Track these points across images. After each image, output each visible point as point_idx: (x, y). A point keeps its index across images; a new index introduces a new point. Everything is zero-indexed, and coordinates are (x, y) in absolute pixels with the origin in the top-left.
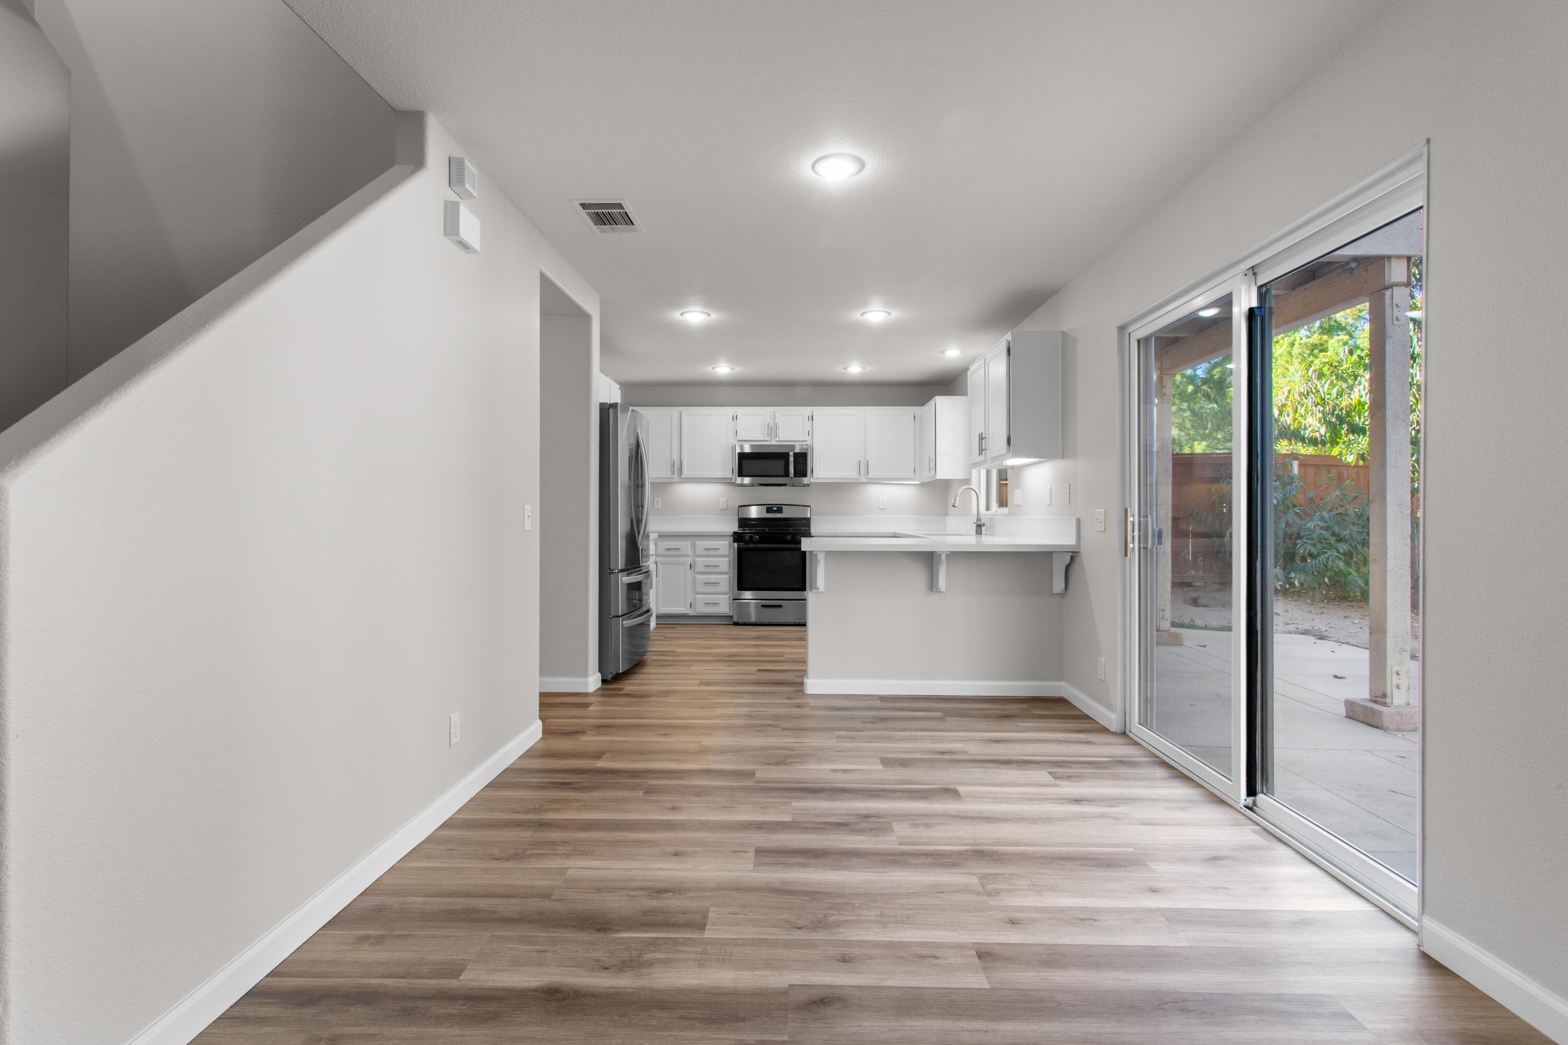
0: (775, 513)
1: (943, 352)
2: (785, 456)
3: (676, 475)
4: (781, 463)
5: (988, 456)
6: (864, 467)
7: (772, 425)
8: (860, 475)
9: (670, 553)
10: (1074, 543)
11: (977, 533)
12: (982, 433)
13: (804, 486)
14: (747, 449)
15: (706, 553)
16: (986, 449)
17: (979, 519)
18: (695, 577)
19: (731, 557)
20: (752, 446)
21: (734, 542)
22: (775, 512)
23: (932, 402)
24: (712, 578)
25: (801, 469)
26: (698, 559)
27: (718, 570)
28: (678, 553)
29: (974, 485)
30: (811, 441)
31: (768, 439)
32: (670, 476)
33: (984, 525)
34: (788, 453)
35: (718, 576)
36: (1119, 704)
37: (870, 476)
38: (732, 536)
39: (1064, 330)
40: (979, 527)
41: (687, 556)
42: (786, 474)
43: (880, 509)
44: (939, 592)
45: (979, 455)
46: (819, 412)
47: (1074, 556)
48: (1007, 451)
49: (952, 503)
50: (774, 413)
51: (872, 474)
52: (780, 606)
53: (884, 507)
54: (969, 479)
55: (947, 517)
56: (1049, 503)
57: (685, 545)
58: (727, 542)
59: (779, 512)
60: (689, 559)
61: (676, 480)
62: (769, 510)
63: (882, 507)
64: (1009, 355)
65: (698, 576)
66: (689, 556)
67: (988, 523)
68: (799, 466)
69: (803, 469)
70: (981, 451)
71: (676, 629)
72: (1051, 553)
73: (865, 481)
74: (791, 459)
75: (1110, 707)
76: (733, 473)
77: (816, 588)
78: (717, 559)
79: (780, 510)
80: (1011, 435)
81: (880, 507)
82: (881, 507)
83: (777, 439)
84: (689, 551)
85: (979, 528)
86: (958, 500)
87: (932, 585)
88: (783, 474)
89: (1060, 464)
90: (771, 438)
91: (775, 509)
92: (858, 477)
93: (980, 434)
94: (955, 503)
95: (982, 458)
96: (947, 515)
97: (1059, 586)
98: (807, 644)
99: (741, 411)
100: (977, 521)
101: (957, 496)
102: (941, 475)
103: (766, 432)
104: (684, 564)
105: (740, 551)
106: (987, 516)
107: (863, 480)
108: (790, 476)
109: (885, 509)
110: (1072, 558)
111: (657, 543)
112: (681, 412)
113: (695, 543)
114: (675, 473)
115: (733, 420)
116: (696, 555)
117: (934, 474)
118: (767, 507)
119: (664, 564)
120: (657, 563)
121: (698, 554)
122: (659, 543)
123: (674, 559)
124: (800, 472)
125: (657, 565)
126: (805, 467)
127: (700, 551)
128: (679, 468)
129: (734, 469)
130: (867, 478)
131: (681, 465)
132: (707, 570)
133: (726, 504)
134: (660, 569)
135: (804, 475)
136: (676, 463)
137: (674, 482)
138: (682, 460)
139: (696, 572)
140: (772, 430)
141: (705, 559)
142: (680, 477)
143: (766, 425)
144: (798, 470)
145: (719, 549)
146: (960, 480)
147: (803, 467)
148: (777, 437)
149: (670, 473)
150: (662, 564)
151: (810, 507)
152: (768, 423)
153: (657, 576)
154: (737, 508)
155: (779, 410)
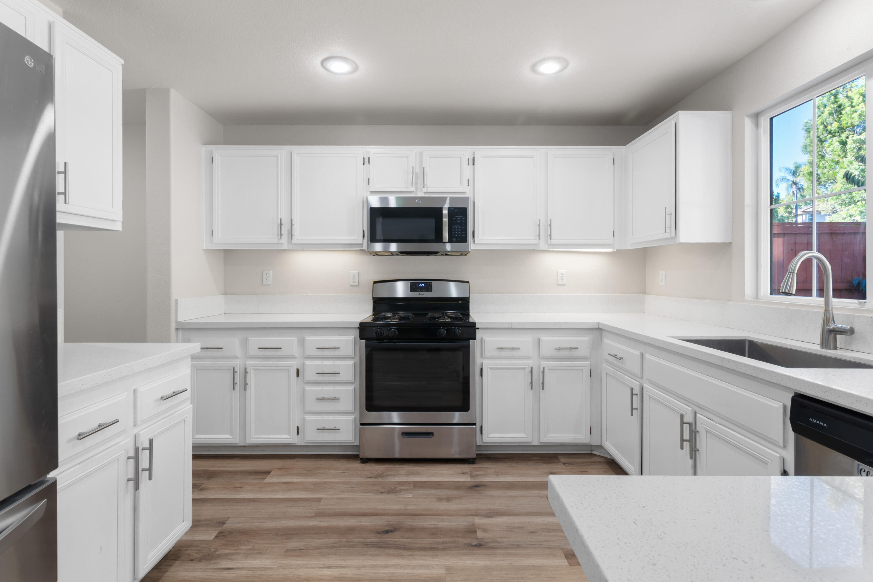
0: (421, 291)
2: (436, 213)
3: (284, 239)
4: (431, 222)
6: (545, 229)
7: (418, 171)
8: (539, 239)
9: (268, 353)
13: (461, 255)
15: (320, 353)
18: (304, 389)
19: (357, 359)
21: (361, 338)
22: (421, 289)
24: (328, 390)
25: (458, 231)
26: (308, 363)
27: (337, 378)
28: (278, 353)
30: (472, 191)
31: (413, 189)
32: (276, 241)
34: (441, 209)
35: (337, 388)
37: (553, 242)
38: (358, 328)
41: (293, 357)
42: (439, 238)
43: (559, 285)
46: (483, 153)
50: (421, 154)
51: (554, 238)
52: (430, 434)
53: (565, 283)
54: (730, 244)
55: (647, 296)
57: (289, 342)
58: (351, 338)
59: (428, 291)
60: (296, 362)
61: (285, 247)
62: (414, 287)
63: (563, 283)
65: (308, 388)
66: (296, 358)
68: (456, 225)
69: (462, 231)
71: (269, 479)
73: (545, 248)
74: (445, 216)
76: (364, 237)
78: (337, 363)
79: (428, 287)
81: (558, 283)
82: (560, 282)
83: (425, 190)
84: (296, 351)
88: (434, 238)
90: (417, 189)
91: (423, 285)
92: (537, 242)
96: (645, 293)
99: (374, 151)
103: (410, 180)
104: (288, 370)
105: (370, 352)
107: (542, 246)
108: (443, 241)
109: (564, 285)
111: (247, 339)
112: (291, 153)
113: (304, 338)
114: (283, 237)
115: (364, 164)
116: (305, 356)
117: (673, 234)
118: (412, 284)
119: (257, 370)
120: (245, 369)
121: (307, 355)
122: (249, 339)
123: (272, 362)
124: (458, 234)
125: (246, 372)
126: (463, 227)
127: (311, 351)
128: (288, 230)
129: (364, 231)
130: (549, 243)
131: (292, 225)
132: (321, 378)
133: (353, 279)
134: (252, 379)
135: (464, 239)
136: (283, 222)
137: (286, 249)
138: (293, 218)
139: (305, 381)
140: (418, 178)
141: (318, 362)
142: (293, 242)
143: (410, 170)
144: (455, 231)
145: (339, 348)
146: (717, 243)
147: (462, 229)
148: (425, 187)
149: (276, 237)
150: (254, 370)
151: (468, 282)
152: (413, 167)
153: (245, 389)
154: (372, 284)
155: (428, 151)
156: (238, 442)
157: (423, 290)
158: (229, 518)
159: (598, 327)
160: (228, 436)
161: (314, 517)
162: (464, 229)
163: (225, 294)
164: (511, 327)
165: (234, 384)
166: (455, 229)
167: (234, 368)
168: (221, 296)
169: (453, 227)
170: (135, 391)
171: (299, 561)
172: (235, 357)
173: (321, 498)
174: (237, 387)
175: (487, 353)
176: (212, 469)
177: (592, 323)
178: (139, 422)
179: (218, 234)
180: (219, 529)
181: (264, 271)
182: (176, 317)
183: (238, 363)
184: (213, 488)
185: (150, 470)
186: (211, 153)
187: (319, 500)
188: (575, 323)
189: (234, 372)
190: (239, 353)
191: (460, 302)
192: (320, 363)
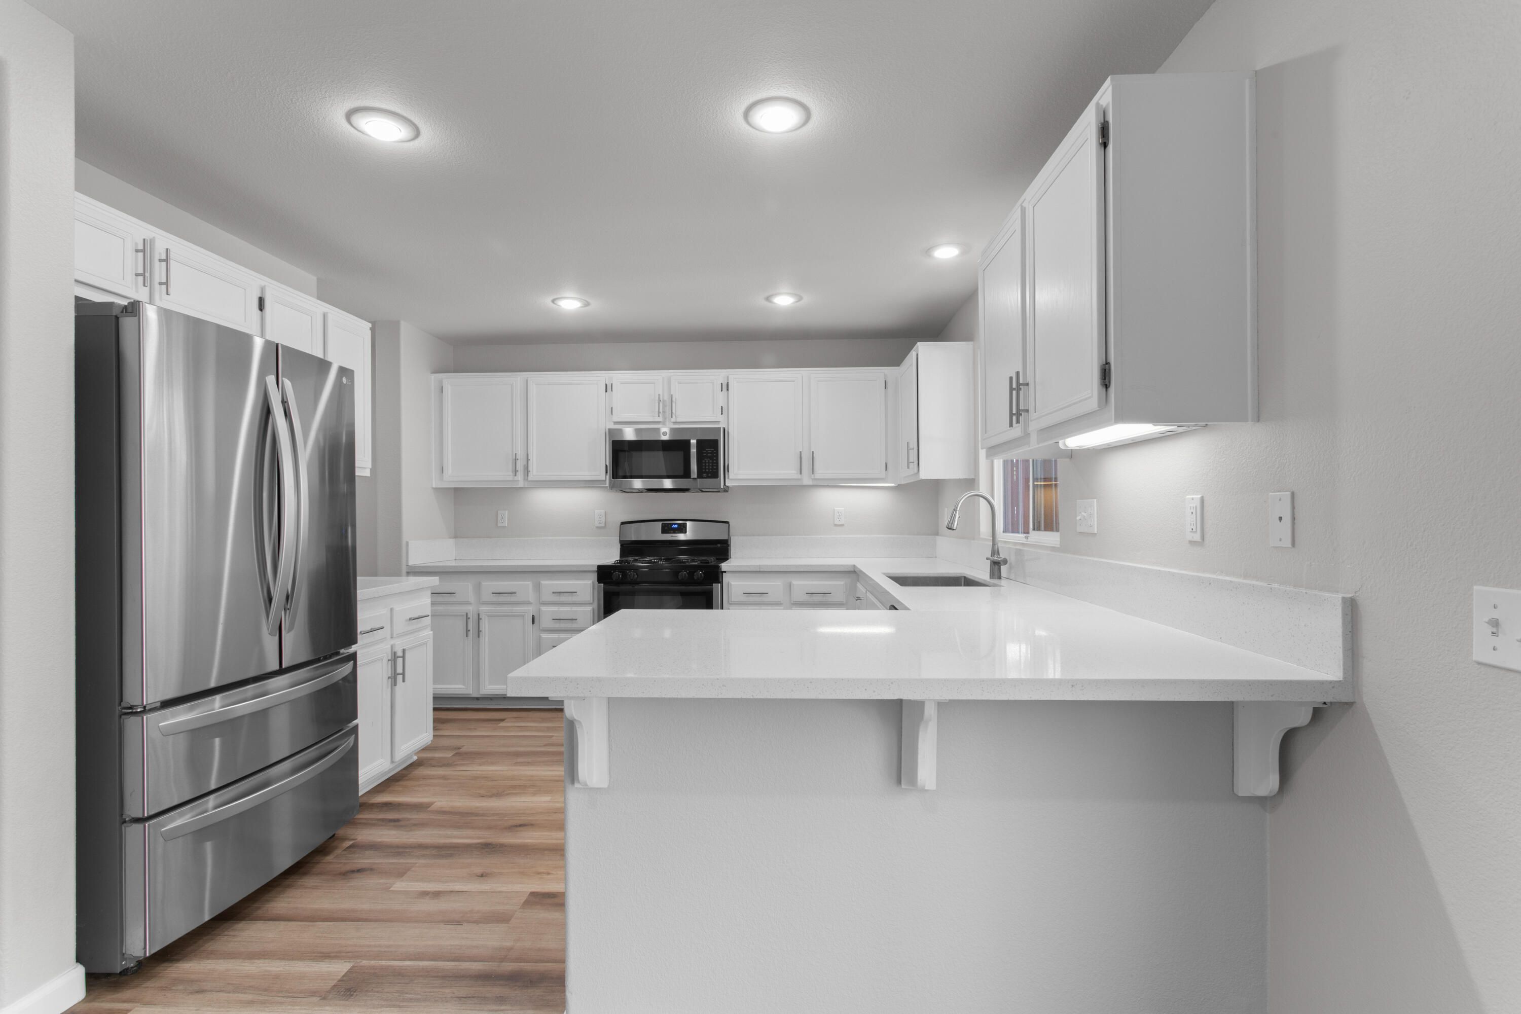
0: (674, 533)
2: (684, 446)
3: (520, 476)
4: (680, 455)
5: (1034, 426)
6: (807, 461)
7: (665, 398)
8: (801, 473)
9: (502, 598)
12: (1018, 373)
13: (714, 491)
14: (629, 434)
15: (556, 598)
16: (1027, 411)
17: (995, 551)
18: (540, 637)
19: (595, 605)
20: (638, 431)
21: (600, 582)
22: (674, 531)
23: (912, 355)
25: (709, 465)
26: (544, 608)
27: (575, 626)
28: (513, 598)
29: (983, 489)
30: (726, 423)
32: (511, 478)
33: (1005, 562)
34: (689, 441)
37: (817, 476)
38: (597, 571)
41: (529, 603)
42: (687, 474)
43: (836, 525)
45: (1011, 425)
46: (738, 377)
48: (1099, 406)
49: (946, 523)
50: (669, 380)
51: (820, 472)
53: (842, 523)
54: (973, 480)
55: (938, 538)
56: (1197, 537)
57: (524, 587)
58: (589, 582)
59: (681, 532)
60: (531, 608)
61: (521, 484)
62: (667, 529)
63: (840, 523)
64: (1105, 145)
65: (544, 636)
66: (531, 603)
67: (1012, 559)
68: (707, 460)
69: (712, 466)
70: (1017, 414)
71: (502, 724)
73: (810, 483)
74: (694, 451)
76: (607, 472)
78: (575, 609)
79: (681, 528)
80: (1112, 360)
81: (836, 523)
82: (837, 522)
83: (673, 420)
84: (531, 596)
85: (997, 566)
86: (957, 516)
88: (682, 473)
89: (1245, 437)
90: (665, 418)
91: (675, 526)
92: (799, 476)
93: (1011, 378)
94: (953, 522)
95: (1017, 431)
98: (565, 918)
99: (619, 377)
100: (993, 553)
101: (955, 510)
104: (523, 616)
105: (608, 596)
106: (1010, 546)
107: (807, 481)
108: (694, 477)
109: (842, 525)
111: (480, 583)
112: (527, 380)
113: (540, 583)
114: (519, 473)
115: (606, 391)
116: (541, 602)
117: (916, 470)
118: (663, 525)
119: (491, 616)
120: (479, 615)
121: (543, 600)
122: (483, 583)
123: (506, 608)
124: (709, 469)
125: (479, 619)
126: (715, 461)
127: (547, 596)
128: (525, 465)
129: (606, 466)
130: (813, 478)
131: (528, 460)
132: (557, 625)
133: (599, 519)
134: (485, 625)
135: (715, 475)
136: (518, 457)
137: (522, 486)
138: (529, 453)
139: (541, 629)
140: (666, 406)
141: (555, 608)
142: (529, 479)
143: (657, 398)
144: (705, 466)
145: (576, 593)
146: (960, 479)
147: (713, 463)
148: (674, 416)
149: (511, 473)
150: (488, 616)
151: (727, 522)
152: (659, 395)
153: (479, 637)
154: (619, 526)
155: (676, 375)
156: (471, 693)
157: (677, 532)
158: (464, 746)
159: (853, 570)
160: (461, 686)
161: (544, 746)
162: (715, 463)
163: (456, 537)
164: (759, 570)
165: (468, 631)
166: (705, 463)
167: (467, 614)
168: (451, 539)
169: (704, 461)
170: (392, 610)
171: (527, 768)
172: (469, 603)
173: (553, 736)
174: (470, 633)
175: (733, 599)
176: (446, 717)
177: (847, 565)
178: (395, 635)
179: (449, 471)
180: (456, 751)
181: (499, 511)
182: (407, 560)
183: (471, 609)
184: (447, 729)
185: (403, 674)
186: (441, 382)
187: (552, 737)
188: (829, 565)
189: (467, 618)
190: (472, 598)
191: (719, 545)
192: (557, 609)
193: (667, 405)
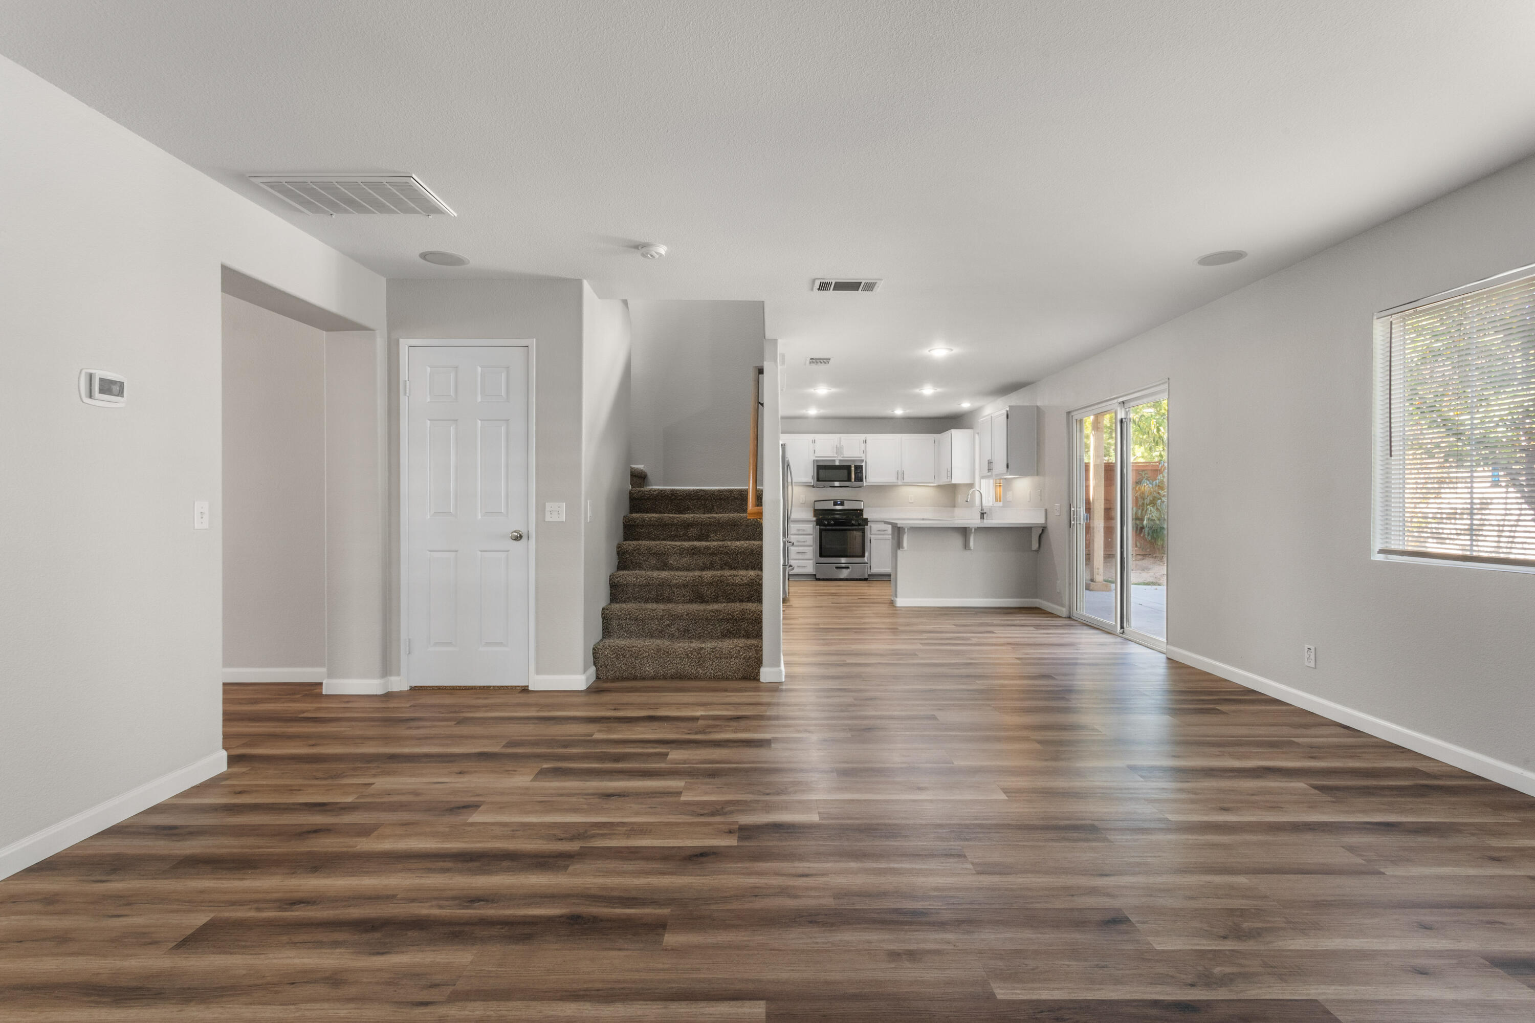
1: (960, 405)
2: (848, 467)
4: (845, 472)
5: (994, 473)
6: (901, 474)
8: (898, 480)
10: (1044, 522)
11: (981, 518)
12: (989, 459)
13: (861, 487)
14: (822, 462)
15: (798, 532)
16: (992, 469)
17: (982, 510)
19: (814, 535)
20: (825, 460)
21: (817, 525)
23: (948, 433)
24: (802, 549)
27: (807, 543)
30: (866, 457)
31: (836, 456)
33: (985, 513)
34: (851, 465)
35: (807, 548)
36: (1067, 603)
37: (905, 481)
38: (813, 520)
39: (1038, 404)
40: (982, 514)
42: (849, 480)
44: (970, 549)
45: (988, 472)
46: (870, 437)
47: (1044, 529)
48: (1005, 470)
49: (965, 500)
50: (840, 438)
51: (906, 479)
52: (848, 567)
53: (911, 501)
55: (956, 509)
56: (1029, 500)
58: (812, 525)
62: (835, 504)
64: (1008, 418)
67: (988, 512)
68: (858, 473)
70: (990, 470)
72: (1031, 527)
73: (902, 484)
74: (853, 469)
75: (1062, 605)
76: (813, 479)
77: (903, 548)
78: (807, 536)
79: (842, 504)
80: (1009, 463)
82: (909, 501)
83: (842, 456)
86: (969, 497)
87: (966, 546)
88: (846, 479)
89: (1036, 478)
90: (839, 455)
91: (840, 502)
95: (990, 474)
96: (954, 507)
97: (1035, 546)
99: (817, 437)
101: (968, 495)
102: (954, 482)
103: (835, 451)
105: (821, 531)
107: (900, 483)
108: (853, 481)
110: (1043, 530)
115: (812, 443)
117: (950, 480)
118: (834, 502)
124: (859, 478)
129: (814, 476)
130: (902, 482)
132: (799, 544)
133: (802, 499)
135: (861, 480)
143: (835, 446)
145: (806, 530)
146: (966, 484)
148: (842, 454)
151: (862, 501)
152: (835, 444)
154: (815, 502)
155: (843, 436)
157: (840, 505)
162: (861, 475)
164: (882, 520)
166: (857, 475)
175: (873, 532)
191: (860, 510)
193: (839, 449)
